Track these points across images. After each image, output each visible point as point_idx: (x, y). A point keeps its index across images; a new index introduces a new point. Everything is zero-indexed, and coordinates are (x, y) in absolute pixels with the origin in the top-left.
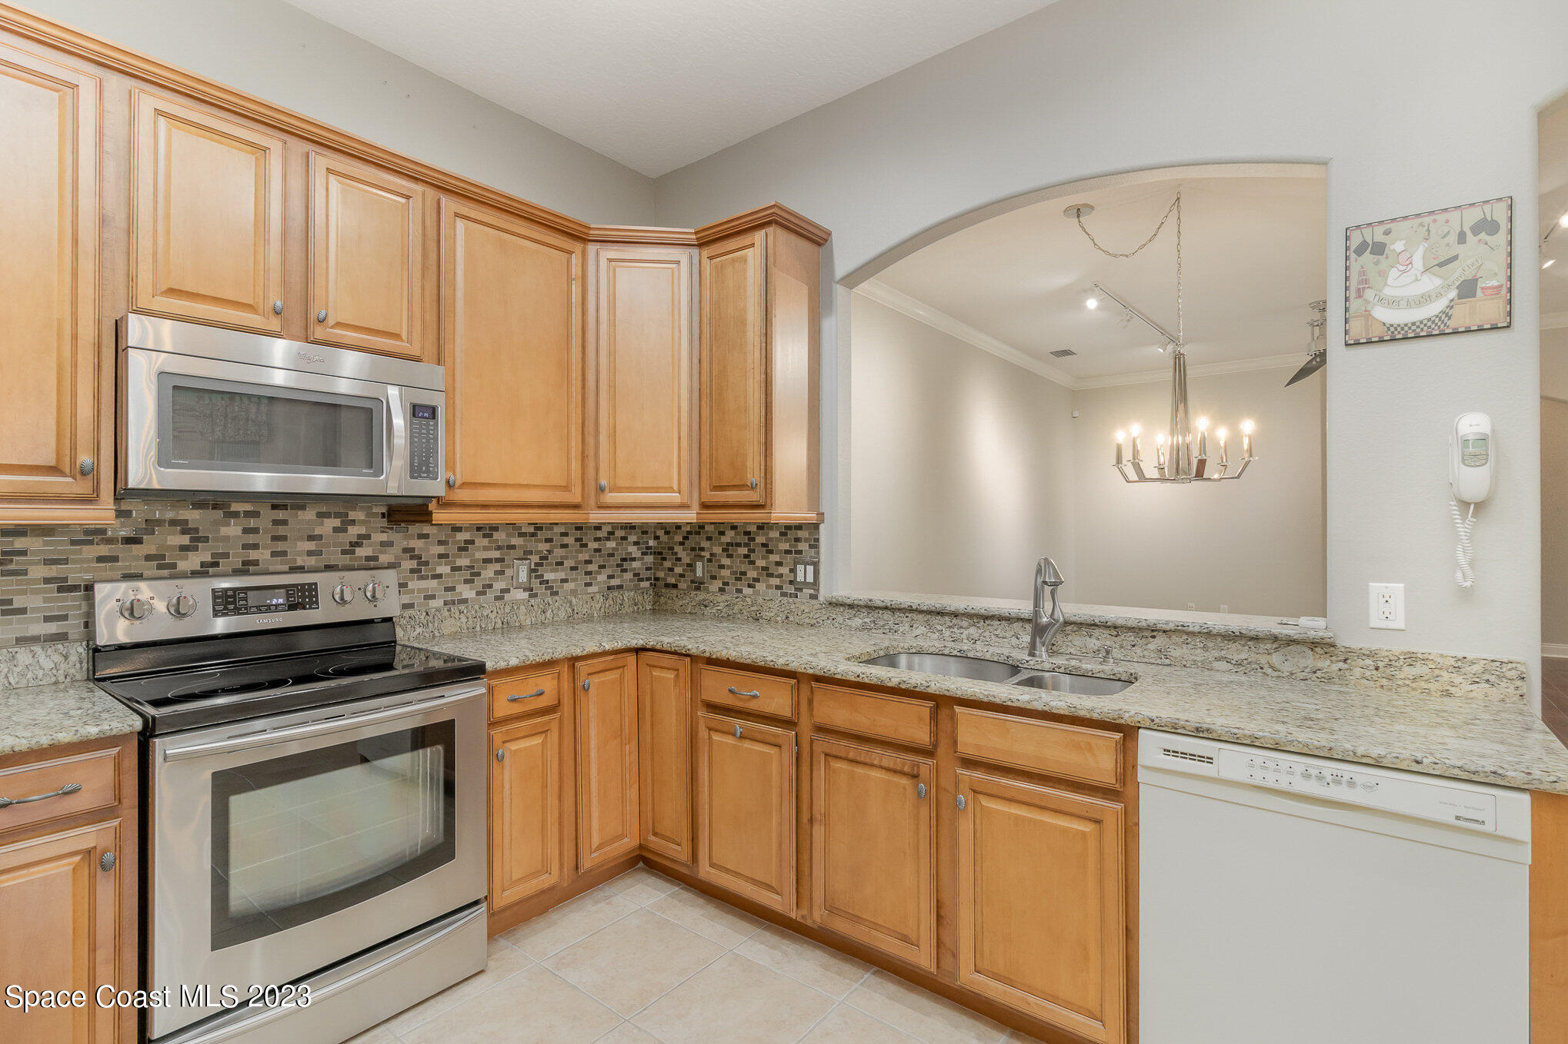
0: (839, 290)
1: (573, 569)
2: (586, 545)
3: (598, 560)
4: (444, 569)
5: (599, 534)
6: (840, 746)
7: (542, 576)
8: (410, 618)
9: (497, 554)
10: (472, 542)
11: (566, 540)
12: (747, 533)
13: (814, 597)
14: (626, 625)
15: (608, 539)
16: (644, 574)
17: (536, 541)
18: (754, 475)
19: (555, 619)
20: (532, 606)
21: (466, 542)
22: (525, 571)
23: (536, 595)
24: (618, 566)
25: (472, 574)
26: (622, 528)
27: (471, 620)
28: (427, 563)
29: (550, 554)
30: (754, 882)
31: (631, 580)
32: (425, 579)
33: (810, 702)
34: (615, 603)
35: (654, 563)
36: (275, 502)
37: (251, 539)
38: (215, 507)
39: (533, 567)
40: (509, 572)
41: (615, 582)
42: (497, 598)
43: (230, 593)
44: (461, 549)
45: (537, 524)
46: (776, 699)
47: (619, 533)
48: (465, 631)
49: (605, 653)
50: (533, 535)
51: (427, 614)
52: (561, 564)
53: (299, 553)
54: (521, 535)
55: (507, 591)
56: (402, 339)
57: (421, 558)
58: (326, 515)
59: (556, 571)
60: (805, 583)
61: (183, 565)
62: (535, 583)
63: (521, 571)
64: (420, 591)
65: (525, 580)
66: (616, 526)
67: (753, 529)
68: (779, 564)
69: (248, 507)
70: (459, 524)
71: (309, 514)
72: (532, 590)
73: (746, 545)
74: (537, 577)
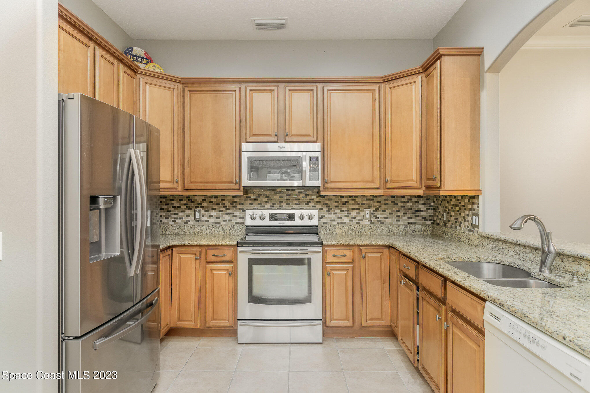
0: (487, 75)
1: (390, 214)
2: (397, 204)
3: (403, 211)
4: (337, 211)
5: (403, 200)
6: (425, 294)
7: (376, 216)
8: (325, 227)
9: (357, 207)
10: (348, 202)
11: (387, 202)
12: (458, 200)
13: (478, 232)
14: (417, 239)
15: (408, 202)
16: (428, 218)
17: (374, 202)
19: (381, 233)
20: (371, 227)
21: (346, 202)
22: (368, 213)
23: (373, 223)
24: (413, 214)
25: (348, 214)
26: (415, 197)
27: (346, 230)
28: (331, 209)
29: (379, 207)
31: (420, 220)
32: (331, 214)
34: (411, 229)
35: (434, 213)
36: (287, 189)
37: (281, 200)
38: (273, 190)
39: (372, 212)
40: (362, 213)
41: (411, 220)
42: (357, 223)
43: (273, 215)
44: (343, 204)
45: (374, 195)
46: (413, 271)
47: (414, 200)
48: (344, 233)
49: (372, 245)
50: (372, 200)
51: (331, 226)
52: (385, 211)
53: (294, 204)
54: (367, 200)
55: (362, 220)
56: (311, 136)
57: (330, 207)
58: (301, 193)
59: (383, 214)
60: (475, 225)
61: (266, 207)
62: (373, 218)
63: (367, 213)
64: (329, 218)
65: (368, 217)
66: (412, 196)
67: (460, 198)
68: (468, 215)
69: (280, 191)
70: (342, 195)
71: (296, 193)
72: (372, 221)
73: (458, 206)
74: (373, 216)
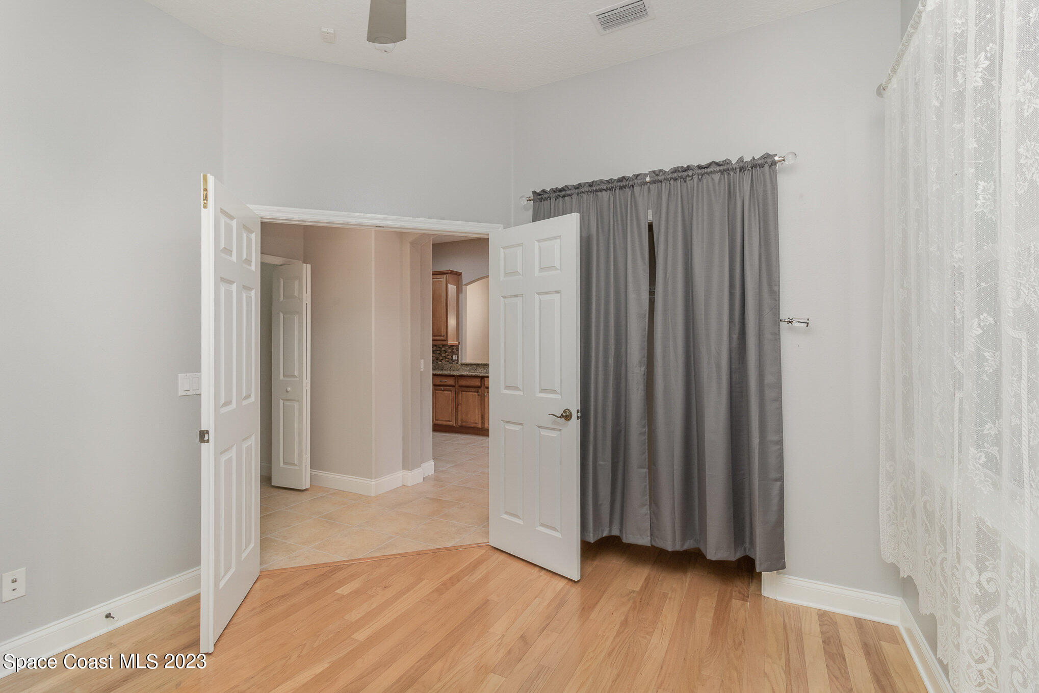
0: (464, 287)
6: (464, 389)
13: (457, 363)
18: (443, 333)
30: (445, 421)
33: (458, 381)
46: (450, 382)
60: (455, 360)
